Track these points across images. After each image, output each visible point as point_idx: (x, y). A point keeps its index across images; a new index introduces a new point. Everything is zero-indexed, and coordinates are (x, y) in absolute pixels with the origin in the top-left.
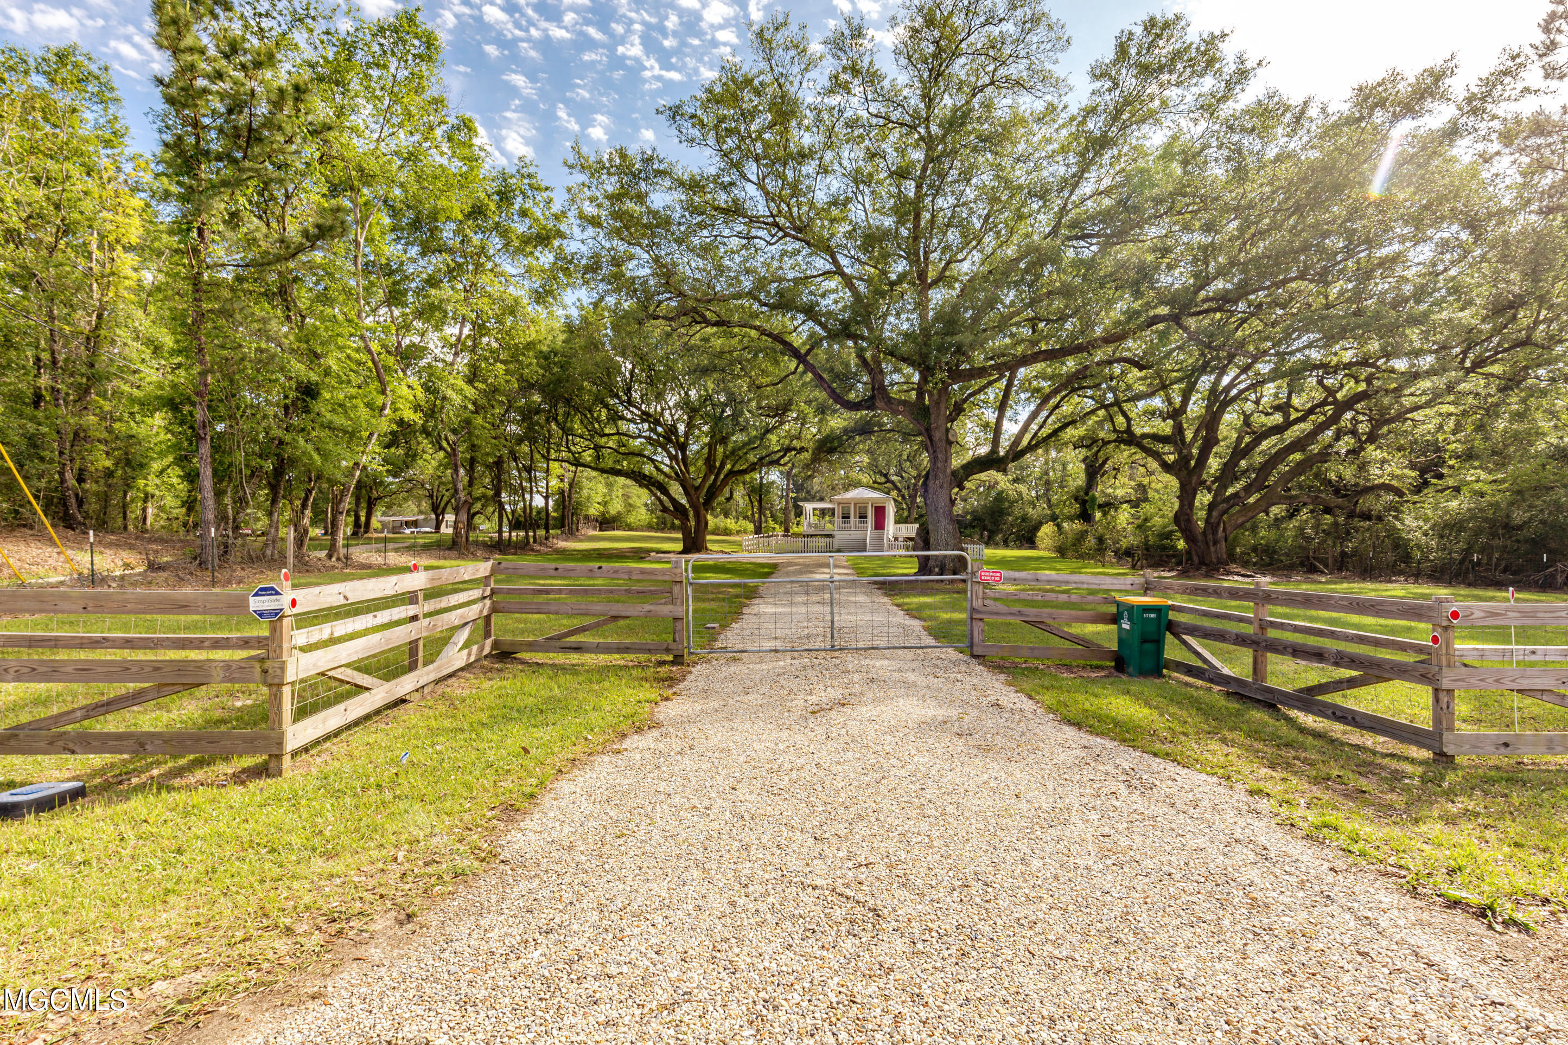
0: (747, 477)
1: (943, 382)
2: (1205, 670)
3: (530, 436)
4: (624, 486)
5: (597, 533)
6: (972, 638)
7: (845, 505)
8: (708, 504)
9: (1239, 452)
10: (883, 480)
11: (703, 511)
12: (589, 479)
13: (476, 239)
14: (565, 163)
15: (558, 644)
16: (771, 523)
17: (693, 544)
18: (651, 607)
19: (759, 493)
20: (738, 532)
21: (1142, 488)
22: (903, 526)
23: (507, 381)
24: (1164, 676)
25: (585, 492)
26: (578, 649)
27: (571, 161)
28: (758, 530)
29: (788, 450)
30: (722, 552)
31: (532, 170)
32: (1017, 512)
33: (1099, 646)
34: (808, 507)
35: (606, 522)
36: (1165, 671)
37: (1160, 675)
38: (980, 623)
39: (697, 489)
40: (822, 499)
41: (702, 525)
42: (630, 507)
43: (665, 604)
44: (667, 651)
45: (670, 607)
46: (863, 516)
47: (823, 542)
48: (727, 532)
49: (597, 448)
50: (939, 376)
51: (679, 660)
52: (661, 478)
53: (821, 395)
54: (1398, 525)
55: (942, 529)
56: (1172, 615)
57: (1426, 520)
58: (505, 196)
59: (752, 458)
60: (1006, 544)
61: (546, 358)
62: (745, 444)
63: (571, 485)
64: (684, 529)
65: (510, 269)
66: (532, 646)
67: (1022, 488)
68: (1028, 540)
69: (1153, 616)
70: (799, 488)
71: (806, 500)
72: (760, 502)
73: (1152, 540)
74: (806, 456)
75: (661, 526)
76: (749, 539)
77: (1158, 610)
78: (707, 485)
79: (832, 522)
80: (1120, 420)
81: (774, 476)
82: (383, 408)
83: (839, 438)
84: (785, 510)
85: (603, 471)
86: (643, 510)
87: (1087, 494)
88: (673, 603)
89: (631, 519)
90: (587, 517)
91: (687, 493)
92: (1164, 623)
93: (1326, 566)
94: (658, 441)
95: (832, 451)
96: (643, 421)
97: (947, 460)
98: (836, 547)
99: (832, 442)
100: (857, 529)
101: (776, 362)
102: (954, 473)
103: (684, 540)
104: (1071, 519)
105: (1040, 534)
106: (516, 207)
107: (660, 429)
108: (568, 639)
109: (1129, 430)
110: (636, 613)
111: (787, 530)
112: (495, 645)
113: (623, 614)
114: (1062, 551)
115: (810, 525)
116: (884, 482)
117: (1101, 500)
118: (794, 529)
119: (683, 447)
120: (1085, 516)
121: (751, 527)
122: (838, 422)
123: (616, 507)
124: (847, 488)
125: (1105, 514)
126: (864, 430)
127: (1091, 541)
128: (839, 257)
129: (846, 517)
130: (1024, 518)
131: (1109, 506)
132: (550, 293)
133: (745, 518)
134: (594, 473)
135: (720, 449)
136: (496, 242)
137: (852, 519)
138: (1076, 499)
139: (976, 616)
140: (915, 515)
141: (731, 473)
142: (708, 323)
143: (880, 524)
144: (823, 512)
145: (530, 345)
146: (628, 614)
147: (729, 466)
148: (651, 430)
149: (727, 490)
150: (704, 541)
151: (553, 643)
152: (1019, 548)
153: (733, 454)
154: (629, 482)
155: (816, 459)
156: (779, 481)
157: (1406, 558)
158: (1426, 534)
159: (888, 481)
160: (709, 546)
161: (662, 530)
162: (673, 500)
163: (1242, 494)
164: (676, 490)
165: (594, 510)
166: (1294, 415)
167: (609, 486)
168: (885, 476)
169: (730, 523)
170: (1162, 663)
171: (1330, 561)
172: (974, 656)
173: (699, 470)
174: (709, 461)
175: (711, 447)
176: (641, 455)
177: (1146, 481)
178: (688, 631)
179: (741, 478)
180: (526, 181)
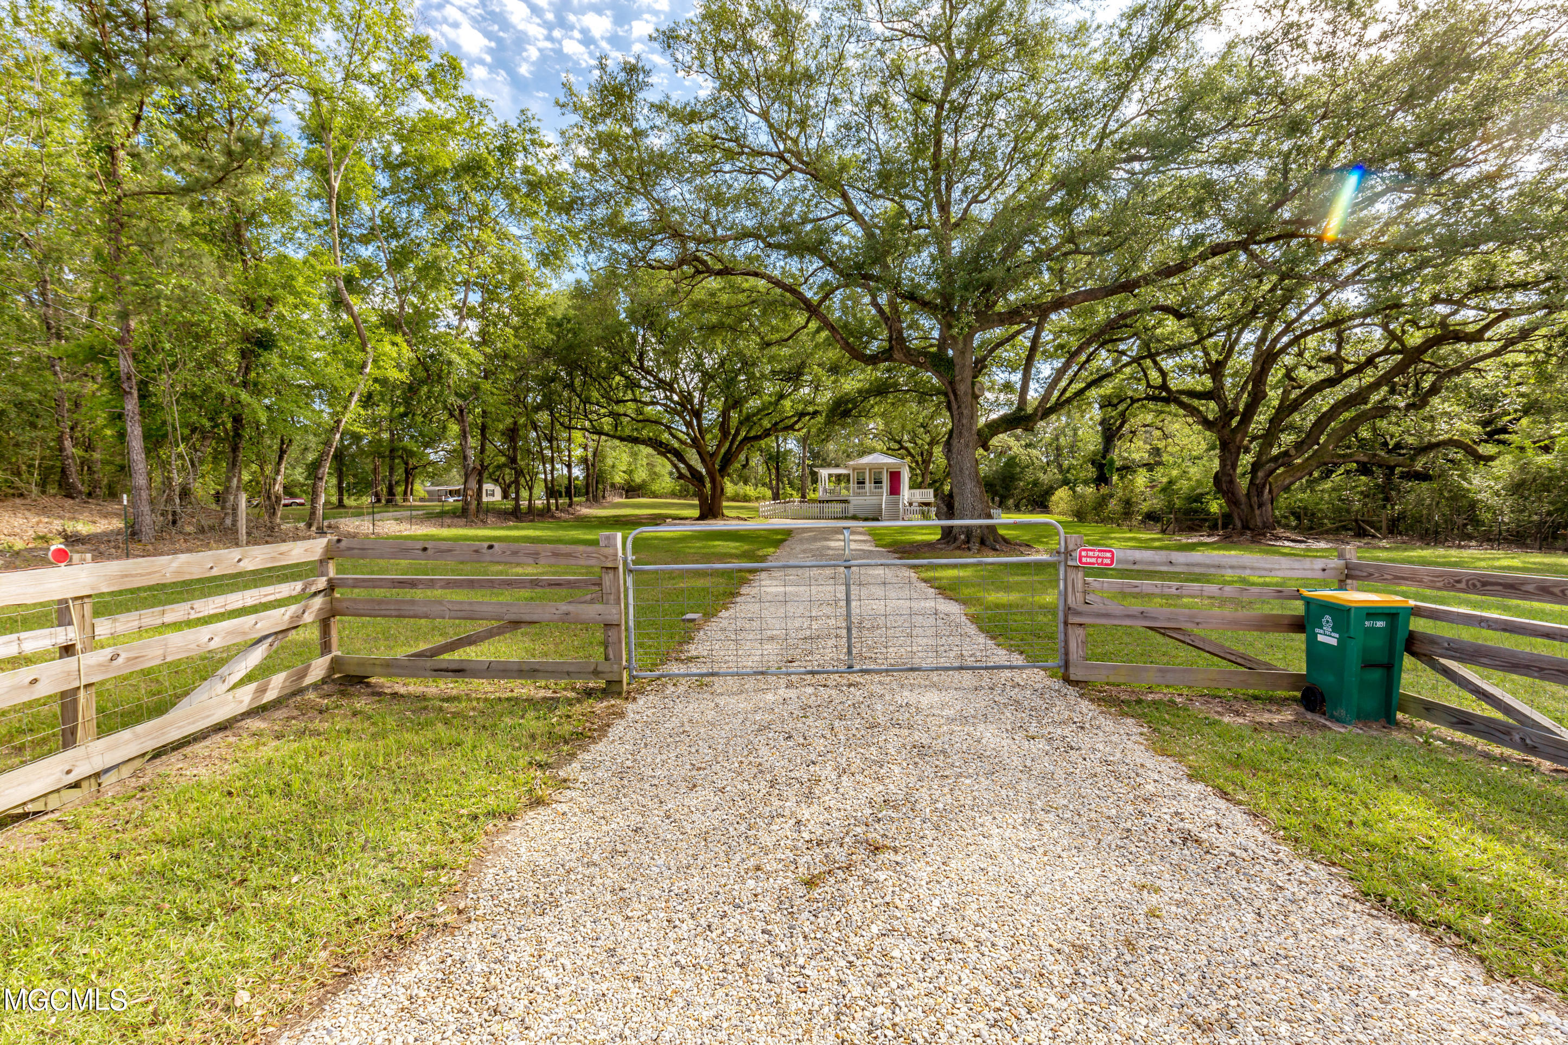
0: (762, 443)
1: (970, 327)
2: (1513, 728)
3: (548, 404)
4: (648, 456)
5: (624, 500)
6: (1067, 654)
7: (860, 470)
8: (723, 470)
9: (1288, 408)
10: (897, 446)
11: (718, 478)
12: (614, 448)
13: (477, 197)
14: (557, 103)
15: (429, 663)
16: (789, 490)
17: (710, 510)
18: (571, 608)
19: (776, 460)
20: (757, 499)
21: (1156, 452)
22: (917, 491)
23: (516, 346)
24: (1397, 725)
25: (609, 462)
26: (459, 671)
27: (562, 100)
28: (776, 497)
29: (802, 415)
30: (739, 518)
31: (534, 124)
32: (1029, 477)
33: (1268, 666)
34: (824, 473)
35: (632, 490)
36: (1399, 716)
37: (1389, 721)
38: (1080, 631)
39: (712, 455)
40: (837, 466)
41: (718, 492)
42: (654, 475)
43: (592, 602)
44: (596, 673)
45: (598, 607)
46: (878, 482)
47: (838, 508)
48: (746, 499)
49: (615, 415)
50: (965, 319)
51: (615, 688)
52: (676, 445)
53: (834, 354)
54: (1465, 485)
55: (970, 493)
56: (1418, 625)
57: (1496, 479)
58: (506, 151)
59: (766, 424)
60: (1017, 508)
61: (559, 325)
62: (760, 411)
63: (595, 454)
64: (700, 495)
65: (514, 230)
66: (392, 668)
67: (1034, 452)
68: (1040, 502)
69: (1380, 624)
70: (815, 456)
71: (822, 466)
72: (777, 469)
73: (1178, 503)
74: (820, 419)
75: (683, 494)
76: (766, 505)
77: (1392, 615)
78: (723, 451)
79: (847, 489)
80: (1154, 375)
81: (791, 444)
82: (364, 366)
83: (853, 400)
84: (802, 478)
85: (622, 439)
86: (667, 479)
87: (1104, 457)
88: (602, 600)
89: (655, 487)
90: (613, 485)
91: (703, 461)
92: (1401, 637)
93: (1378, 530)
94: (675, 410)
95: (846, 413)
96: (658, 387)
97: (973, 417)
98: (851, 512)
99: (848, 401)
100: (872, 494)
101: (786, 317)
102: (979, 433)
103: (701, 506)
104: (1086, 483)
105: (1054, 498)
106: (519, 163)
107: (676, 398)
108: (446, 656)
109: (1164, 386)
110: (547, 616)
111: (803, 496)
112: (335, 665)
113: (527, 618)
114: (1080, 516)
115: (825, 490)
116: (897, 447)
117: (1118, 464)
118: (811, 495)
119: (697, 414)
120: (1102, 479)
121: (769, 493)
122: (851, 384)
123: (641, 475)
124: (862, 453)
125: (1122, 478)
126: (880, 390)
127: (1113, 504)
128: (851, 193)
129: (861, 483)
130: (1036, 483)
131: (1127, 469)
132: (556, 255)
133: (764, 485)
134: (617, 442)
135: (734, 415)
136: (499, 203)
137: (867, 485)
138: (1093, 463)
139: (1073, 619)
140: (928, 481)
141: (747, 439)
142: (710, 272)
143: (895, 490)
144: (839, 478)
145: (540, 311)
146: (535, 618)
147: (743, 433)
148: (666, 397)
149: (742, 457)
150: (720, 507)
151: (421, 662)
152: (1031, 512)
153: (747, 420)
154: (650, 450)
155: (829, 421)
156: (796, 449)
157: (1475, 521)
158: (1497, 494)
159: (902, 447)
160: (726, 512)
161: (685, 497)
162: (690, 467)
163: (1293, 452)
164: (693, 457)
165: (619, 478)
166: (1347, 367)
167: (634, 455)
168: (899, 442)
169: (749, 490)
170: (1394, 702)
171: (1384, 525)
172: (1067, 680)
173: (715, 437)
174: (724, 427)
175: (725, 414)
176: (657, 422)
177: (1161, 445)
178: (628, 644)
179: (755, 444)
180: (528, 136)
